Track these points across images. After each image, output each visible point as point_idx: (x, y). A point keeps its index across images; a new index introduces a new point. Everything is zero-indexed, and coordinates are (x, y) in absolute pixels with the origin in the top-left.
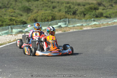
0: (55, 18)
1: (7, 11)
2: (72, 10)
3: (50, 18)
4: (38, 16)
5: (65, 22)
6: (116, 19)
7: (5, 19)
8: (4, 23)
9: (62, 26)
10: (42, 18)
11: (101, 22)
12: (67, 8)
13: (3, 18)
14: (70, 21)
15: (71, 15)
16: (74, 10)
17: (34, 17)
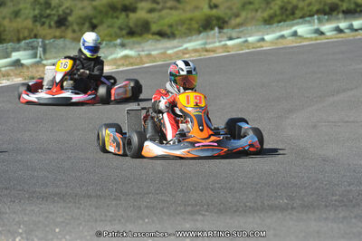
2: (54, 12)
5: (33, 48)
6: (190, 41)
9: (23, 62)
11: (146, 48)
12: (38, 7)
14: (48, 47)
15: (50, 27)
16: (61, 12)
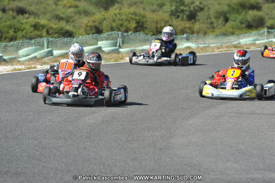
1: (59, 3)
2: (186, 8)
3: (133, 25)
4: (105, 19)
7: (22, 24)
8: (20, 34)
10: (114, 25)
12: (174, 4)
13: (18, 21)
16: (192, 9)
17: (94, 22)
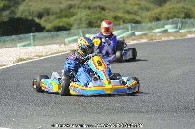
0: (191, 16)
3: (183, 15)
4: (162, 12)
5: (176, 23)
9: (169, 31)
10: (169, 16)
